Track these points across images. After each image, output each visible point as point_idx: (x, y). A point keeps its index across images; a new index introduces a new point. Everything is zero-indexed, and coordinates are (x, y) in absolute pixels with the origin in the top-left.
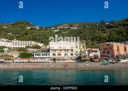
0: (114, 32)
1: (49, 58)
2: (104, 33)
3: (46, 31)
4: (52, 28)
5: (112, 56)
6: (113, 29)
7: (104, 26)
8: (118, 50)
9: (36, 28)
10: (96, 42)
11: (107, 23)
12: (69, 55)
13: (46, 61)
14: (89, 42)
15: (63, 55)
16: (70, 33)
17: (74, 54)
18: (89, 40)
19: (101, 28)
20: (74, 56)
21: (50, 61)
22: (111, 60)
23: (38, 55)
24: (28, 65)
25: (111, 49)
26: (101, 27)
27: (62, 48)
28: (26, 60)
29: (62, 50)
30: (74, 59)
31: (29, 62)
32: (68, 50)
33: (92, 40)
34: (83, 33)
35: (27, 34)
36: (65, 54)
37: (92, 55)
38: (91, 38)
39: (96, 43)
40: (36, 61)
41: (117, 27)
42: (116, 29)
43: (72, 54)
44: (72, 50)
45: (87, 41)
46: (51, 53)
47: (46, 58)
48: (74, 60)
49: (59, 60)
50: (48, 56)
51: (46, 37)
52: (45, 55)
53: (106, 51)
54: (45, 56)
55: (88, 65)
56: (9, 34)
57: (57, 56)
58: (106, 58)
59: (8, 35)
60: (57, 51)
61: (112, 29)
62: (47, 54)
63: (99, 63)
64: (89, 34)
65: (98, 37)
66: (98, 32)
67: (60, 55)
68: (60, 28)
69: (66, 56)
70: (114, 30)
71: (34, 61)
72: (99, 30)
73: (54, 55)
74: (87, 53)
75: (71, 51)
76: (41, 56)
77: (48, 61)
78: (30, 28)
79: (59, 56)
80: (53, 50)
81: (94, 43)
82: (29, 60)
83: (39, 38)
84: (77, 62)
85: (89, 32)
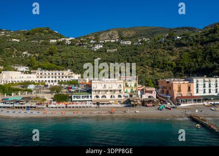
0: (187, 53)
1: (91, 101)
2: (172, 54)
3: (81, 47)
4: (92, 41)
5: (172, 98)
6: (186, 48)
7: (172, 43)
8: (180, 90)
9: (65, 41)
10: (158, 69)
11: (178, 37)
12: (116, 97)
13: (87, 105)
14: (148, 70)
15: (108, 97)
16: (120, 54)
17: (122, 95)
18: (147, 67)
19: (167, 46)
20: (123, 98)
21: (92, 105)
22: (169, 104)
23: (77, 97)
24: (66, 111)
25: (170, 88)
26: (168, 44)
27: (107, 88)
28: (62, 105)
29: (107, 91)
30: (122, 102)
31: (66, 107)
32: (115, 91)
33: (153, 66)
34: (139, 54)
35: (51, 54)
36: (111, 96)
37: (145, 96)
38: (151, 63)
39: (158, 72)
40: (75, 105)
41: (191, 45)
42: (190, 48)
43: (120, 96)
44: (120, 91)
45: (145, 67)
46: (94, 95)
47: (87, 102)
48: (122, 104)
49: (103, 104)
50: (90, 99)
51: (82, 60)
52: (85, 97)
53: (165, 90)
54: (86, 99)
55: (138, 111)
56: (25, 53)
57: (100, 98)
58: (165, 100)
59: (24, 55)
60: (100, 93)
61: (184, 48)
62: (88, 97)
63: (153, 108)
64: (148, 56)
65: (162, 62)
66: (162, 53)
67: (105, 97)
68: (103, 42)
69: (113, 98)
70: (187, 51)
71: (73, 105)
72: (164, 49)
73: (97, 97)
74: (139, 93)
75: (118, 92)
76: (81, 99)
77: (90, 105)
78: (55, 41)
79: (104, 99)
80: (96, 91)
81: (155, 71)
82: (66, 105)
83: (72, 62)
84: (126, 106)
85: (148, 53)
